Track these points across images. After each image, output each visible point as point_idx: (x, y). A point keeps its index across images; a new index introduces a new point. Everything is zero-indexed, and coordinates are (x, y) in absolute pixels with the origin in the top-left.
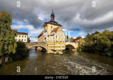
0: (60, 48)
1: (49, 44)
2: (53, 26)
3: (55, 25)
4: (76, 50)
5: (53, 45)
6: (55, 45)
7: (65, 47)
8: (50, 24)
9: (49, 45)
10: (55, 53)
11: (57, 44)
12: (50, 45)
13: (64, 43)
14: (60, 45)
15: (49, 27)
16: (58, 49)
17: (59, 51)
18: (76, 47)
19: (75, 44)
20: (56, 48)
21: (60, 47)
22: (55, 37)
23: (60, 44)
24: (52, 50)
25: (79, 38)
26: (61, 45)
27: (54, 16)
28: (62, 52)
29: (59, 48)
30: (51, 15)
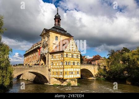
0: (72, 75)
1: (53, 68)
2: (59, 35)
3: (62, 34)
4: (95, 79)
5: (61, 70)
6: (65, 69)
7: (80, 73)
8: (53, 32)
9: (52, 70)
10: (65, 84)
11: (68, 68)
12: (55, 70)
13: (78, 67)
14: (72, 70)
15: (52, 38)
16: (69, 77)
17: (72, 79)
18: (95, 73)
19: (93, 68)
20: (66, 76)
21: (72, 73)
22: (65, 56)
23: (72, 68)
24: (59, 79)
25: (97, 58)
26: (75, 69)
27: (61, 20)
28: (77, 82)
29: (70, 75)
30: (55, 16)
